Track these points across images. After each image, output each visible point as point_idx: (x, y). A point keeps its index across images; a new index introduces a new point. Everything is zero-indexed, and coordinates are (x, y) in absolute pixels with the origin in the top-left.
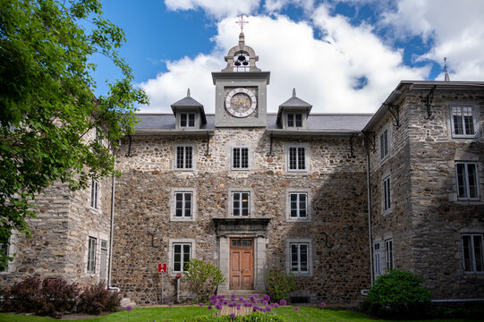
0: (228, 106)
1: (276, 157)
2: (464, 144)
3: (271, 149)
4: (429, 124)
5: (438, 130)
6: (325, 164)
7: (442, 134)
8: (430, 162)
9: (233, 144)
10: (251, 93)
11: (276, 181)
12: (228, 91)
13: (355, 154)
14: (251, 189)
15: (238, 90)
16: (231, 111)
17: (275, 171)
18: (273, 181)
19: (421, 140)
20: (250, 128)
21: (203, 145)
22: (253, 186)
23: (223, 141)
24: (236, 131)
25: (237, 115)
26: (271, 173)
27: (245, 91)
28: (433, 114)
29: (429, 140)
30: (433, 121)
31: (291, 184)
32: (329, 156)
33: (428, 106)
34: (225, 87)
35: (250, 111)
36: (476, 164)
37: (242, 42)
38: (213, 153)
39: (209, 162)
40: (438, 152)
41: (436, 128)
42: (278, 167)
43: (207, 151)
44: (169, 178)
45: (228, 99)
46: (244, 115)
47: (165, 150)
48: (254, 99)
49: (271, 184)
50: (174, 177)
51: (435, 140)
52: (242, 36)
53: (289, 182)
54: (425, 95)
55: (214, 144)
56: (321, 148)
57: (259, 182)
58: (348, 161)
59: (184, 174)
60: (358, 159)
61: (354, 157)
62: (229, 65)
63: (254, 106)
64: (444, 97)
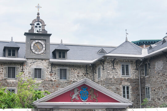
0: (32, 48)
1: (54, 73)
2: (125, 79)
3: (52, 70)
4: (114, 71)
5: (117, 73)
6: (75, 77)
7: (118, 75)
8: (113, 85)
9: (34, 66)
10: (42, 42)
11: (54, 84)
12: (32, 41)
13: (88, 72)
14: (42, 88)
15: (37, 41)
16: (34, 51)
17: (53, 80)
18: (52, 85)
19: (111, 77)
20: (42, 59)
21: (21, 67)
22: (43, 87)
23: (30, 65)
24: (36, 60)
25: (36, 53)
26: (51, 81)
27: (40, 41)
28: (115, 67)
29: (114, 77)
30: (115, 70)
31: (60, 86)
32: (77, 73)
33: (113, 64)
34: (31, 39)
35: (42, 51)
36: (129, 86)
37: (38, 17)
38: (25, 71)
39: (23, 75)
40: (116, 82)
41: (116, 72)
42: (54, 78)
43: (22, 70)
44: (4, 82)
45: (32, 45)
46: (40, 53)
47: (2, 69)
48: (44, 46)
49: (51, 86)
50: (7, 82)
51: (116, 77)
52: (38, 14)
53: (59, 85)
54: (112, 60)
55: (25, 67)
56: (74, 69)
57: (46, 85)
58: (85, 76)
59: (11, 80)
60: (89, 75)
61: (88, 74)
62: (32, 28)
63: (44, 49)
64: (119, 61)
